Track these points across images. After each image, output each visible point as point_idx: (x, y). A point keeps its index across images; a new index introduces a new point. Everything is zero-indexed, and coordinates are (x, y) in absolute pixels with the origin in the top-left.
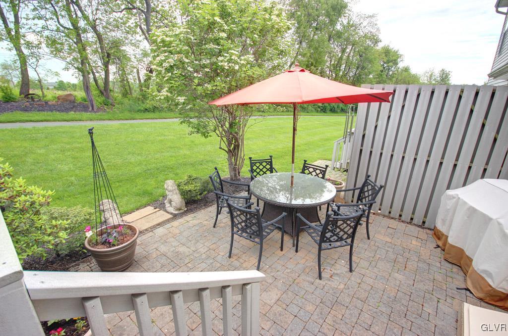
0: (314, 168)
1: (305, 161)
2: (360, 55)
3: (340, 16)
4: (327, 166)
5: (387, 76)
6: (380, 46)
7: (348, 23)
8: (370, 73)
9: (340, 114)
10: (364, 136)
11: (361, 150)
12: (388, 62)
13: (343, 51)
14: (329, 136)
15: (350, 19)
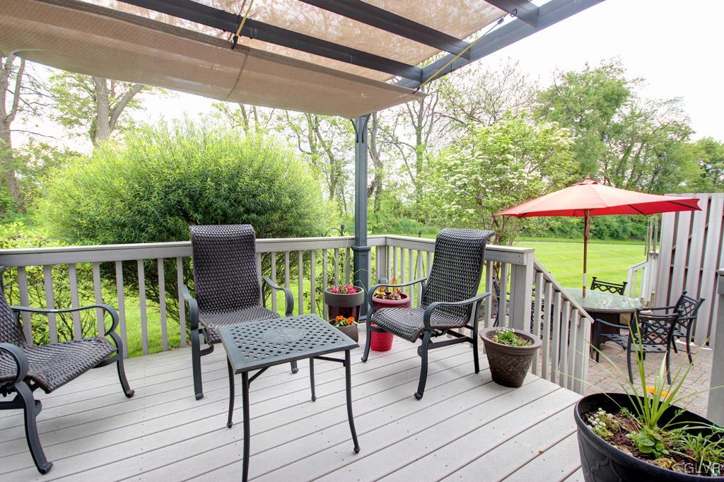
0: (606, 286)
1: (594, 278)
2: (657, 154)
3: (618, 105)
4: (625, 283)
5: (714, 182)
6: (694, 139)
7: (632, 113)
8: (680, 180)
9: (629, 242)
10: (674, 251)
11: (672, 269)
12: (714, 161)
13: (627, 151)
14: (613, 269)
15: (634, 107)
